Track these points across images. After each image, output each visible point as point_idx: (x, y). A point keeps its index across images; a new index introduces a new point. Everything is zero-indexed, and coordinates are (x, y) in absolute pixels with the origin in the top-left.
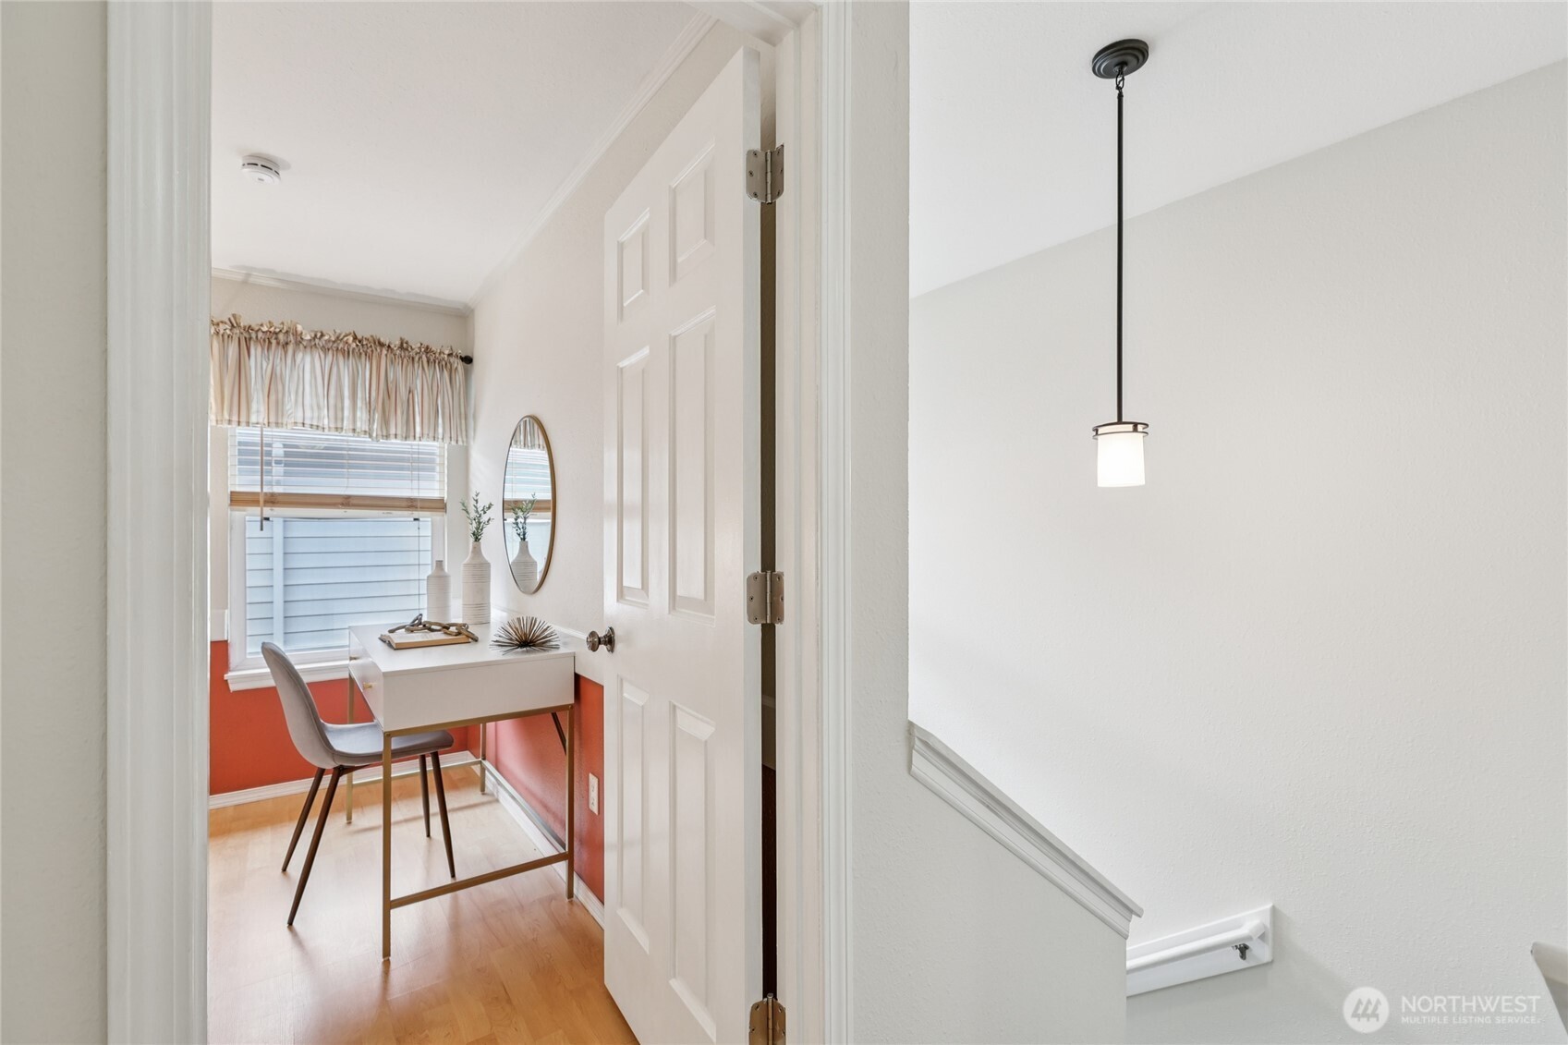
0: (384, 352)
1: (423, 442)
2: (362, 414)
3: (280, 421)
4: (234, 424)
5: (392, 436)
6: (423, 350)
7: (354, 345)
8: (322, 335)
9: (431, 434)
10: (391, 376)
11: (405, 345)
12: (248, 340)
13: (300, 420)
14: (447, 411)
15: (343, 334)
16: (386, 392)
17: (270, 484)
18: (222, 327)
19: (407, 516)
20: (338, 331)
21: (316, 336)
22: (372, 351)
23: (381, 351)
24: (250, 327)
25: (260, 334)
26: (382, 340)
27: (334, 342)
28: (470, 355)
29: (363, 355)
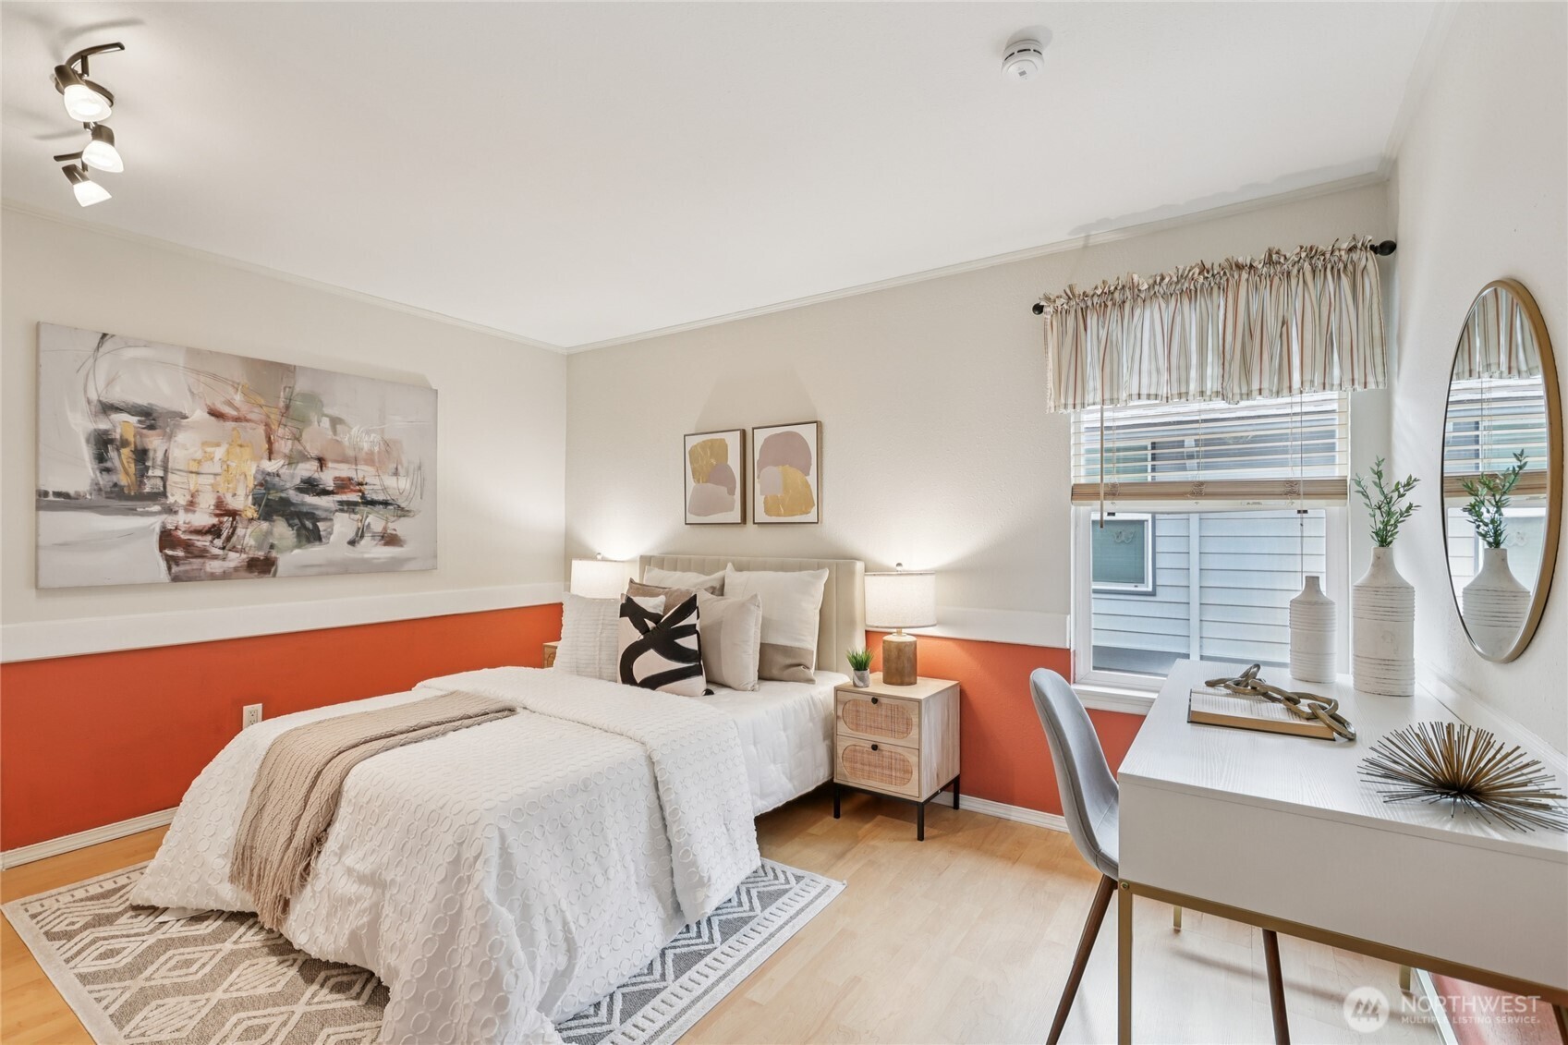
0: (1245, 275)
1: (1306, 397)
2: (1212, 370)
3: (1115, 396)
4: (1070, 409)
5: (1255, 393)
6: (1303, 255)
7: (1201, 279)
8: (1163, 279)
9: (1318, 379)
10: (1254, 307)
11: (1274, 257)
12: (1084, 311)
13: (1135, 391)
14: (1346, 340)
15: (1188, 269)
16: (1247, 328)
17: (1109, 472)
18: (1059, 303)
19: (1287, 507)
20: (1181, 268)
21: (1155, 282)
22: (1228, 280)
23: (1240, 276)
24: (1084, 293)
25: (1096, 299)
26: (1241, 260)
27: (1177, 283)
28: (1394, 240)
29: (1215, 289)
